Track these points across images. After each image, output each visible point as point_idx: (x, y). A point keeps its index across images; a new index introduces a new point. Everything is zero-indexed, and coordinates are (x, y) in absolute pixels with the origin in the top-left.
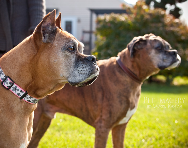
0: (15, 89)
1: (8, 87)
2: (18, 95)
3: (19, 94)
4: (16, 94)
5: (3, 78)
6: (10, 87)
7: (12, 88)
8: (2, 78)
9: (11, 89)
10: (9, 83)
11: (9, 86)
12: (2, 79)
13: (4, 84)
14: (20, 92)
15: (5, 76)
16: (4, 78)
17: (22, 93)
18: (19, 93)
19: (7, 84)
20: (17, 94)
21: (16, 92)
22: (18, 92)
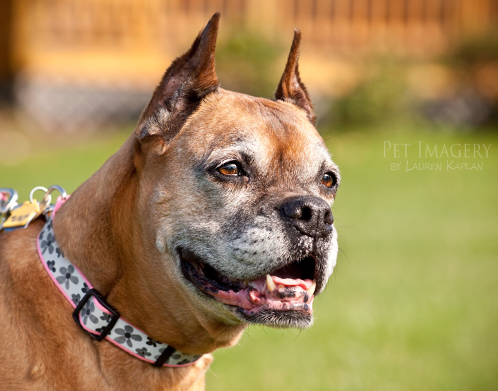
0: (128, 335)
1: (98, 330)
2: (139, 353)
3: (143, 352)
4: (133, 350)
5: (79, 296)
6: (106, 331)
7: (113, 331)
8: (73, 296)
9: (113, 336)
10: (102, 318)
11: (103, 328)
12: (75, 297)
13: (82, 319)
14: (147, 343)
15: (83, 290)
16: (83, 295)
17: (155, 346)
18: (144, 349)
19: (95, 321)
20: (137, 350)
21: (130, 345)
22: (137, 345)
